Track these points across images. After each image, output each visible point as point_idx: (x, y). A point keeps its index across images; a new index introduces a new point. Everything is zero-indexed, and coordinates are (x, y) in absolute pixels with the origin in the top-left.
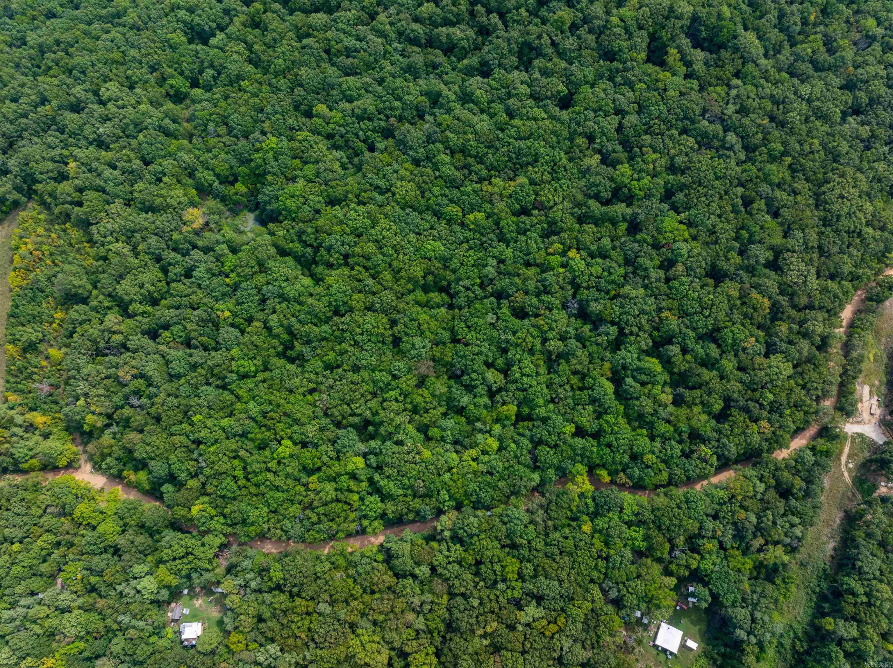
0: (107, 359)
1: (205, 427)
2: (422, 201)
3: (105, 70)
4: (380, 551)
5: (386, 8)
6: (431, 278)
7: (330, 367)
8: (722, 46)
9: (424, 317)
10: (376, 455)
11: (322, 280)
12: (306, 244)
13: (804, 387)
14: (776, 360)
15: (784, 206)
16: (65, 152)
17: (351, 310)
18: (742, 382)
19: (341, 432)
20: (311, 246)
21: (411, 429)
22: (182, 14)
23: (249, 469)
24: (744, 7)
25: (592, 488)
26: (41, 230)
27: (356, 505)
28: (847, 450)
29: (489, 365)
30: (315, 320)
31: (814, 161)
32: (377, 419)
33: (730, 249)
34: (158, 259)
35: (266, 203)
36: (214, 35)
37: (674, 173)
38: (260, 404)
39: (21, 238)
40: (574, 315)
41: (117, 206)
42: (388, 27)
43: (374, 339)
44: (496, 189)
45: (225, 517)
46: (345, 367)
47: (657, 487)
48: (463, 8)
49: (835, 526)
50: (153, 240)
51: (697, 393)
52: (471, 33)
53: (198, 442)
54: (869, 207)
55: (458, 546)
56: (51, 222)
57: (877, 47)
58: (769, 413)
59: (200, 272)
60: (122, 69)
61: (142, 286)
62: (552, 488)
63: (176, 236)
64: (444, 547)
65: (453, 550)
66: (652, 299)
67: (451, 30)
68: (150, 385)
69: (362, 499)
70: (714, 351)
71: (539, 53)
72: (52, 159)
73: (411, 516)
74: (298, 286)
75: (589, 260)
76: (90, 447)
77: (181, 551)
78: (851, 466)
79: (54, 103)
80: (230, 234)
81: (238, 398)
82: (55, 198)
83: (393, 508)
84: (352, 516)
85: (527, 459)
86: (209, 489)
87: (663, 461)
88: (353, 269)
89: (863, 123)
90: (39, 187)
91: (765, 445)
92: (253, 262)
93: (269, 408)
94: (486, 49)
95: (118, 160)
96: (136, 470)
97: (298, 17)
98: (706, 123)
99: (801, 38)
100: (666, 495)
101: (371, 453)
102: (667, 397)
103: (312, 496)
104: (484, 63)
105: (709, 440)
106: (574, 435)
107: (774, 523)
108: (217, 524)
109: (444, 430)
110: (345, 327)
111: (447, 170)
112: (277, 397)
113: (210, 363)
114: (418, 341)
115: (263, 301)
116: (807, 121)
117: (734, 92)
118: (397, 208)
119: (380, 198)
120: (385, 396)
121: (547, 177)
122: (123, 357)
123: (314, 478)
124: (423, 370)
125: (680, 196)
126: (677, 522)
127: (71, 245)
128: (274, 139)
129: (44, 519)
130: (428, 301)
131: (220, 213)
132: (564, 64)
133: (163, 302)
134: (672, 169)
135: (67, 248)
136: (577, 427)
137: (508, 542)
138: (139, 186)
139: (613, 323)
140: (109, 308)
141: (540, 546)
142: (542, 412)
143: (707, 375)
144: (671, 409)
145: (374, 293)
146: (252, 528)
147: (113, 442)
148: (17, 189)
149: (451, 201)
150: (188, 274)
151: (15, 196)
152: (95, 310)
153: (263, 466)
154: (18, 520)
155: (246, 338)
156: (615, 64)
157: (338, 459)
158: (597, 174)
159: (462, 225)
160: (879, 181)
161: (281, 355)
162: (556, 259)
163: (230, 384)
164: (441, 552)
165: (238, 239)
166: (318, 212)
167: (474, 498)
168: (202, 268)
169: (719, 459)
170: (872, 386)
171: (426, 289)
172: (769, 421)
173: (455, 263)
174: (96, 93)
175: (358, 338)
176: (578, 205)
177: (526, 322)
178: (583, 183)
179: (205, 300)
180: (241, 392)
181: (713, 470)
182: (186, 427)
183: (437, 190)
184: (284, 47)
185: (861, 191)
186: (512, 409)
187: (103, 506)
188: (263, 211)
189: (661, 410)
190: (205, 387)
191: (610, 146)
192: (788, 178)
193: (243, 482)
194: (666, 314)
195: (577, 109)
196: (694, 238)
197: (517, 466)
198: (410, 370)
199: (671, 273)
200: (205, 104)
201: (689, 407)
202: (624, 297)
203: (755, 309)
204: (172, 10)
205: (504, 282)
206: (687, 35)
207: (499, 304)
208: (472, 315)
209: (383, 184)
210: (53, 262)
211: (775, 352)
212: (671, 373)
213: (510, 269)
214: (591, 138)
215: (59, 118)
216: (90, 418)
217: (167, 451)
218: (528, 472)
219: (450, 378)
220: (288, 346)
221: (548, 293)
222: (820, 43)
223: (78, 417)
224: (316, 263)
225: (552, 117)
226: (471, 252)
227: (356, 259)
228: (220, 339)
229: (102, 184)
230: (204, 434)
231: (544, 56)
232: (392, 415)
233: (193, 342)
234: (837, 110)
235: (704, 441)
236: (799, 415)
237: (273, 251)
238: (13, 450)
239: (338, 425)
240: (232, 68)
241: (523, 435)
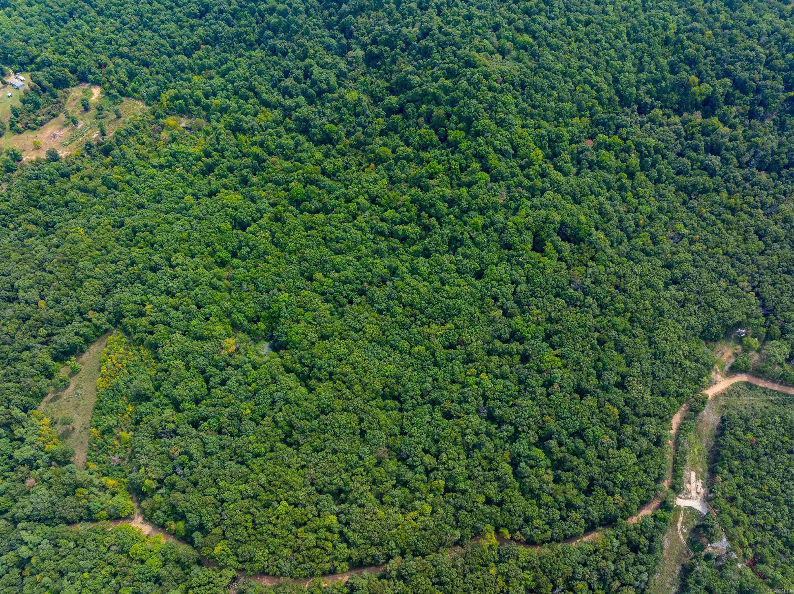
0: (162, 440)
1: (229, 490)
2: (383, 338)
3: (176, 245)
4: (346, 586)
5: (364, 212)
6: (387, 389)
7: (316, 450)
8: (582, 240)
9: (382, 416)
10: (346, 514)
11: (314, 389)
12: (304, 365)
13: (645, 471)
14: (624, 451)
15: (627, 345)
16: (144, 298)
17: (333, 411)
18: (601, 467)
19: (322, 497)
20: (308, 366)
21: (371, 496)
22: (230, 211)
23: (257, 522)
24: (596, 216)
25: (498, 543)
26: (122, 350)
27: (330, 550)
28: (681, 519)
29: (426, 451)
30: (308, 417)
31: (646, 315)
32: (347, 488)
33: (589, 375)
34: (203, 372)
35: (278, 336)
36: (250, 225)
37: (552, 323)
38: (267, 475)
39: (108, 354)
40: (485, 418)
41: (177, 336)
42: (364, 224)
43: (347, 431)
44: (433, 331)
45: (238, 556)
46: (327, 450)
47: (543, 542)
48: (413, 213)
49: (676, 576)
50: (201, 360)
51: (569, 474)
52: (418, 230)
53: (222, 501)
54: (685, 346)
55: (401, 582)
56: (129, 344)
57: (685, 241)
58: (621, 489)
59: (232, 382)
60: (187, 244)
61: (190, 390)
62: (468, 542)
63: (216, 357)
64: (391, 582)
65: (397, 584)
66: (538, 408)
67: (406, 227)
68: (190, 460)
69: (334, 546)
70: (580, 444)
71: (462, 243)
72: (135, 302)
73: (369, 560)
74: (298, 394)
75: (494, 380)
76: (144, 503)
77: (206, 580)
78: (684, 531)
79: (141, 265)
80: (253, 357)
81: (252, 470)
82: (135, 328)
83: (357, 554)
84: (327, 558)
85: (451, 519)
86: (228, 534)
87: (548, 524)
88: (335, 382)
89: (678, 290)
90: (125, 321)
91: (619, 513)
92: (268, 376)
93: (273, 478)
94: (428, 240)
95: (180, 304)
96: (176, 520)
97: (306, 216)
98: (571, 290)
99: (636, 234)
100: (549, 547)
101: (342, 512)
102: (549, 477)
103: (300, 542)
104: (426, 249)
105: (579, 508)
106: (484, 503)
107: (627, 570)
108: (232, 561)
109: (393, 497)
110: (328, 422)
111: (400, 318)
112: (278, 470)
113: (234, 445)
114: (377, 433)
115: (273, 403)
116: (641, 289)
117: (590, 270)
118: (366, 343)
119: (355, 335)
120: (354, 471)
121: (467, 324)
122: (174, 439)
123: (302, 529)
124: (381, 453)
125: (555, 338)
126: (556, 567)
127: (142, 360)
128: (287, 295)
129: (107, 555)
130: (385, 406)
131: (247, 342)
132: (478, 251)
133: (204, 402)
134: (550, 320)
135: (139, 363)
136: (487, 497)
137: (437, 580)
138: (193, 322)
139: (511, 424)
140: (166, 405)
141: (460, 583)
142: (462, 486)
143: (576, 461)
144: (552, 485)
145: (349, 400)
146: (257, 564)
147: (162, 499)
148: (109, 321)
149: (403, 338)
150: (223, 383)
151: (108, 326)
152: (156, 405)
153: (267, 519)
154: (89, 555)
155: (260, 428)
156: (511, 252)
157: (319, 516)
158: (500, 322)
159: (410, 354)
160: (692, 329)
161: (284, 441)
162: (472, 380)
163: (247, 460)
164: (389, 586)
165: (259, 360)
166: (313, 343)
167: (413, 548)
168: (234, 379)
169: (586, 522)
170: (697, 472)
171: (384, 397)
172: (621, 495)
173: (404, 380)
174: (169, 260)
175: (337, 430)
176: (488, 343)
177: (451, 422)
178: (490, 328)
179: (233, 401)
180: (254, 467)
181: (582, 530)
182: (215, 490)
183: (393, 331)
184: (295, 235)
185: (679, 336)
186: (442, 483)
187: (150, 546)
188: (276, 341)
189: (545, 486)
190: (229, 462)
191: (508, 304)
192: (629, 327)
193: (251, 531)
194: (547, 418)
195: (486, 280)
196: (565, 367)
197: (443, 525)
198: (371, 453)
199: (550, 390)
200: (241, 269)
201: (564, 484)
202: (518, 406)
203: (608, 416)
204: (223, 207)
205: (436, 394)
206: (558, 234)
207: (433, 409)
208: (415, 415)
209: (358, 326)
210: (129, 371)
211: (624, 446)
212: (552, 460)
213: (441, 384)
214: (495, 299)
215: (142, 276)
216: (147, 482)
217: (200, 506)
218: (452, 530)
219: (398, 460)
220: (289, 435)
221: (467, 402)
222: (648, 238)
223: (139, 481)
224: (310, 378)
225: (470, 284)
226: (415, 373)
227: (338, 376)
228: (242, 429)
229: (169, 320)
230: (227, 495)
231: (465, 246)
232: (358, 485)
233: (224, 430)
234: (661, 282)
235: (576, 508)
236: (642, 491)
237: (281, 369)
238: (90, 504)
239: (320, 492)
240: (261, 248)
241: (449, 503)
